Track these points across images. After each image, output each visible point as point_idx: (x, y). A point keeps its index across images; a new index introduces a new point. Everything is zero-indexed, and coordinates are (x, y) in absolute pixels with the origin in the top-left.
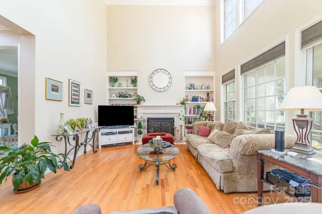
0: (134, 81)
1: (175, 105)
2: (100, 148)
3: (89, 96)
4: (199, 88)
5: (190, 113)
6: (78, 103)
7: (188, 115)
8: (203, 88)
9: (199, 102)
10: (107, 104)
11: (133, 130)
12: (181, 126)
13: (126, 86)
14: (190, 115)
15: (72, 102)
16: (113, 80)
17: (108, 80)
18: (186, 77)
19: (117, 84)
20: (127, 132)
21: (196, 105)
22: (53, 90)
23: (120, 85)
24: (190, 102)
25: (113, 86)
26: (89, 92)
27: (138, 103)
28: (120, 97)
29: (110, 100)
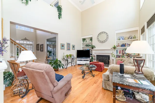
0: (91, 39)
1: (110, 49)
2: (77, 65)
3: (74, 47)
4: (126, 38)
5: (120, 53)
6: (70, 50)
7: (118, 54)
8: (130, 38)
9: (126, 47)
10: (82, 49)
11: (89, 59)
12: (113, 60)
13: (88, 41)
14: (120, 54)
15: (68, 50)
16: (84, 40)
17: (82, 40)
18: (116, 34)
19: (85, 41)
20: (87, 60)
21: (124, 49)
22: (62, 46)
23: (86, 41)
24: (120, 47)
25: (84, 42)
26: (74, 46)
27: (92, 48)
28: (86, 46)
29: (83, 48)
